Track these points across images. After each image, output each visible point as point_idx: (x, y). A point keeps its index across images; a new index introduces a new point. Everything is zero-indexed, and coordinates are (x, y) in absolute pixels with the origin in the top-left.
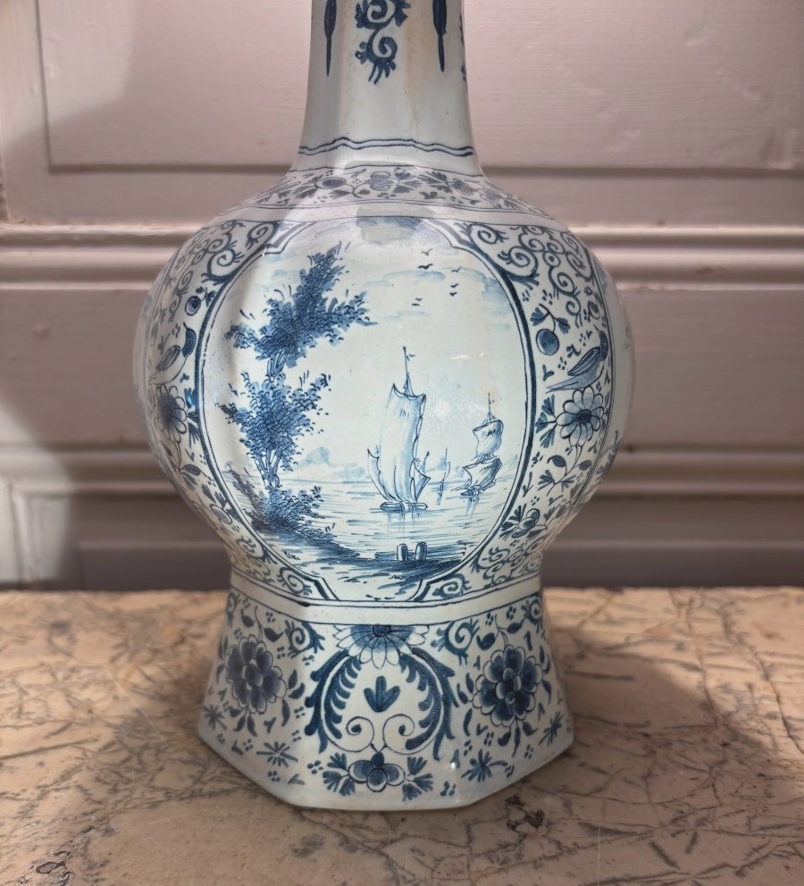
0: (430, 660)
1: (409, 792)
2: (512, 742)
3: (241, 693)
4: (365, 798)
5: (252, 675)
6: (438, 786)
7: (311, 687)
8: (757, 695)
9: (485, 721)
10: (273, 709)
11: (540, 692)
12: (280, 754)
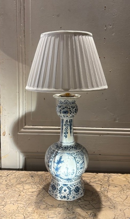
0: (69, 187)
1: (67, 199)
2: (77, 195)
3: (53, 189)
4: (64, 199)
5: (54, 187)
6: (70, 199)
7: (59, 189)
8: (107, 188)
9: (74, 193)
10: (56, 191)
11: (80, 190)
12: (56, 195)
